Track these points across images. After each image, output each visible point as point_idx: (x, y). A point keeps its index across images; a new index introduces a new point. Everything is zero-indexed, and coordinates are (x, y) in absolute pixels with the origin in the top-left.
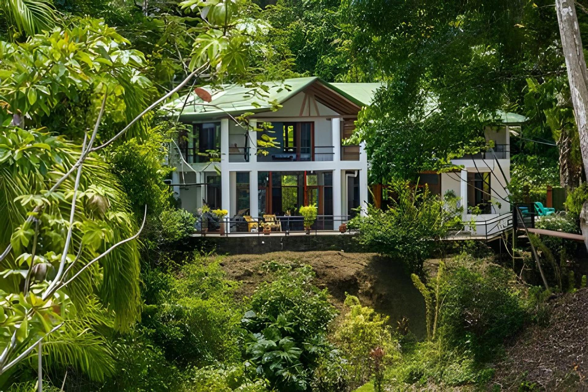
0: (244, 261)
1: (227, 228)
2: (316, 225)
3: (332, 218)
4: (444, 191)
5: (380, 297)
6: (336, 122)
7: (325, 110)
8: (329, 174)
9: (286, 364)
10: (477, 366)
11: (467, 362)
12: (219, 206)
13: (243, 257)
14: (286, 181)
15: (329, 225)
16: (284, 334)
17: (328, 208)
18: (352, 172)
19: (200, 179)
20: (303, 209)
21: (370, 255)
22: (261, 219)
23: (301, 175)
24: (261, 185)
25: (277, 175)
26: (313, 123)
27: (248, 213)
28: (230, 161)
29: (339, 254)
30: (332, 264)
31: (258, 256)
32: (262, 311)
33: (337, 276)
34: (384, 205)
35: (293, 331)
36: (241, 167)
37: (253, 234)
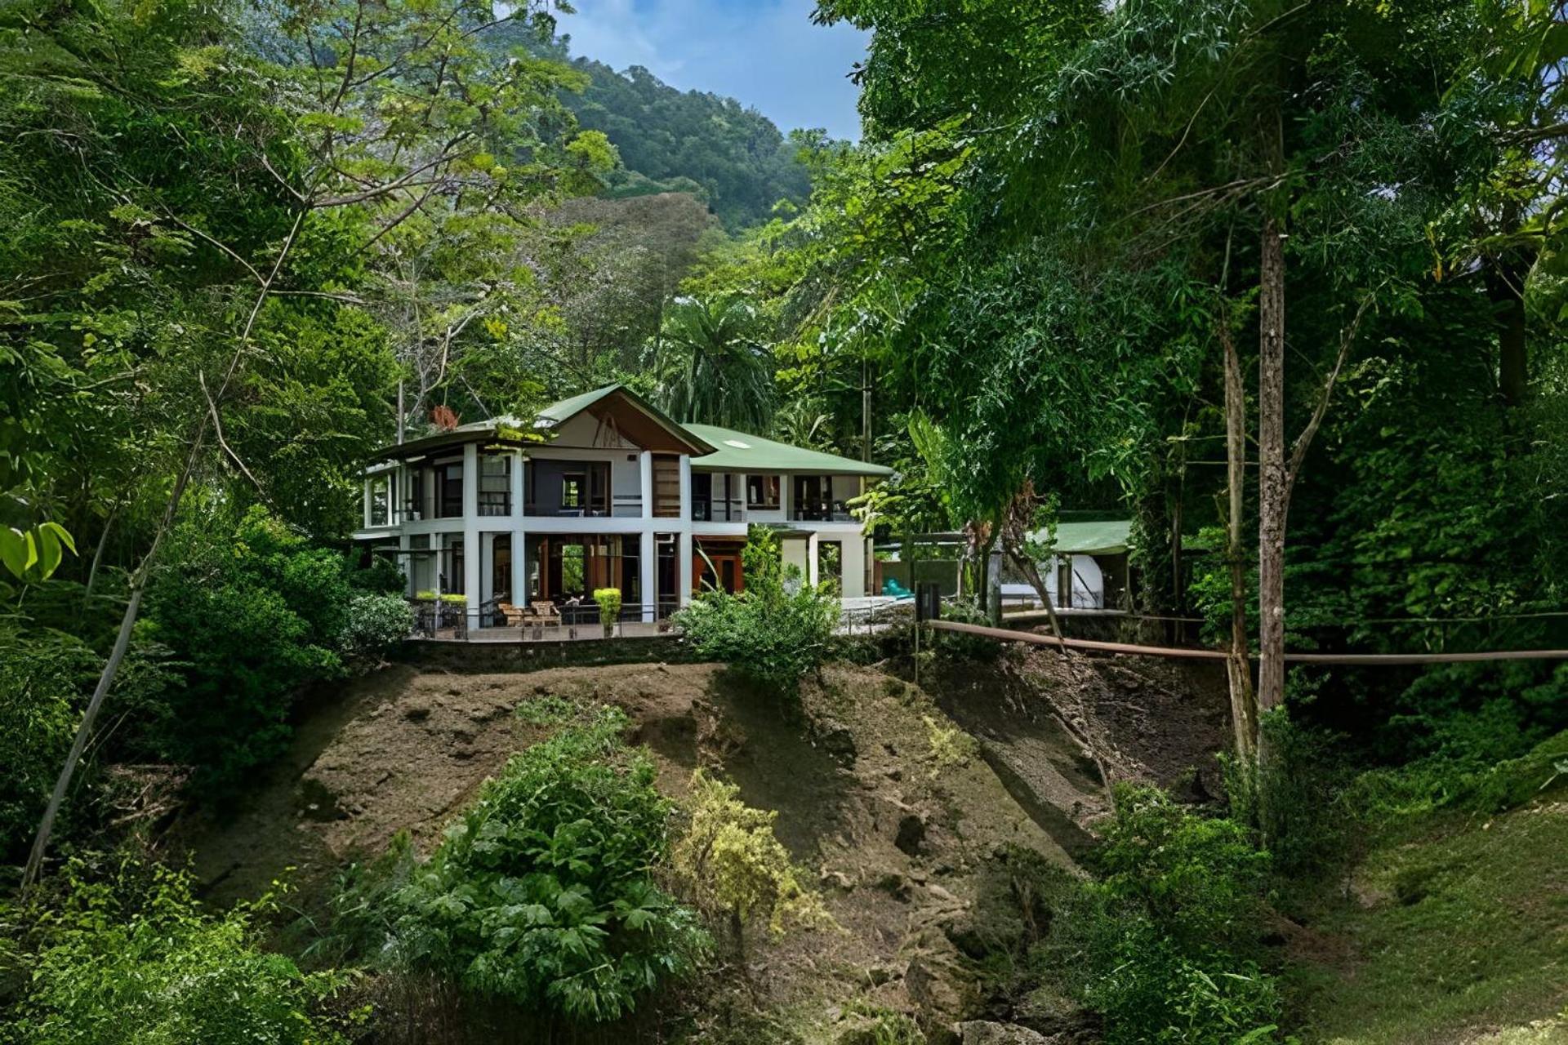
0: (494, 686)
1: (473, 624)
2: (616, 616)
3: (640, 608)
5: (734, 745)
6: (646, 460)
8: (635, 539)
12: (461, 589)
13: (494, 678)
15: (637, 615)
18: (666, 536)
19: (435, 544)
20: (599, 593)
21: (708, 667)
22: (528, 612)
24: (530, 552)
25: (554, 537)
26: (609, 464)
27: (508, 599)
28: (481, 513)
29: (660, 669)
30: (654, 691)
31: (519, 677)
32: (520, 817)
33: (660, 711)
35: (591, 869)
36: (498, 524)
37: (515, 637)
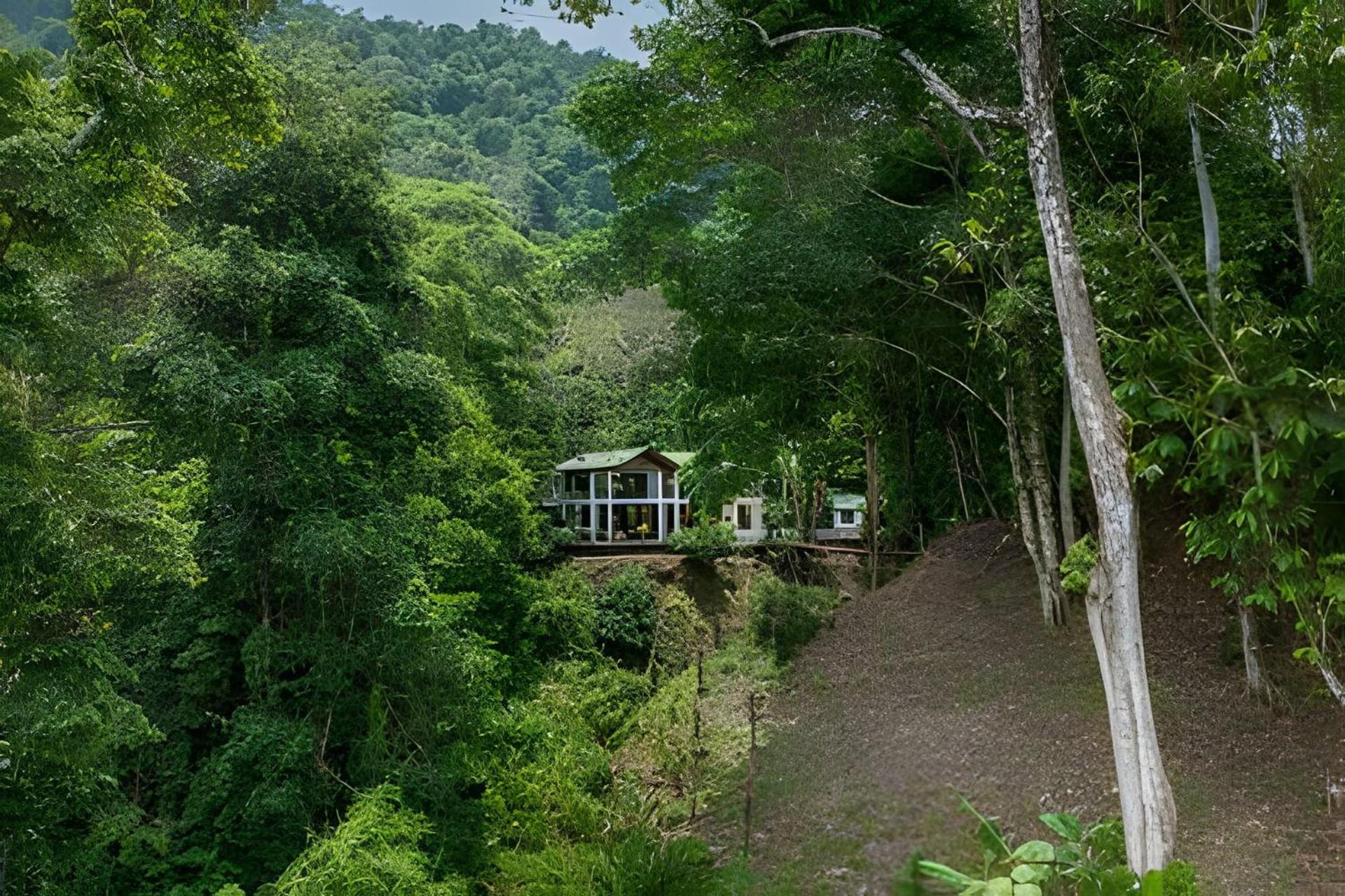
0: (603, 560)
1: (593, 537)
2: (648, 536)
3: (657, 534)
4: (724, 516)
6: (660, 474)
7: (652, 466)
8: (655, 506)
9: (628, 631)
10: (778, 664)
11: (771, 659)
12: (589, 525)
13: (603, 557)
14: (631, 510)
15: (656, 537)
16: (628, 610)
17: (655, 526)
18: (669, 505)
19: (578, 509)
20: (640, 528)
21: (681, 557)
22: (614, 534)
23: (639, 507)
24: (614, 513)
25: (624, 506)
26: (645, 476)
27: (606, 530)
28: (596, 498)
29: (662, 556)
30: (658, 563)
31: (611, 557)
32: (613, 595)
33: (661, 570)
34: (690, 525)
35: (634, 609)
36: (602, 501)
37: (609, 543)
